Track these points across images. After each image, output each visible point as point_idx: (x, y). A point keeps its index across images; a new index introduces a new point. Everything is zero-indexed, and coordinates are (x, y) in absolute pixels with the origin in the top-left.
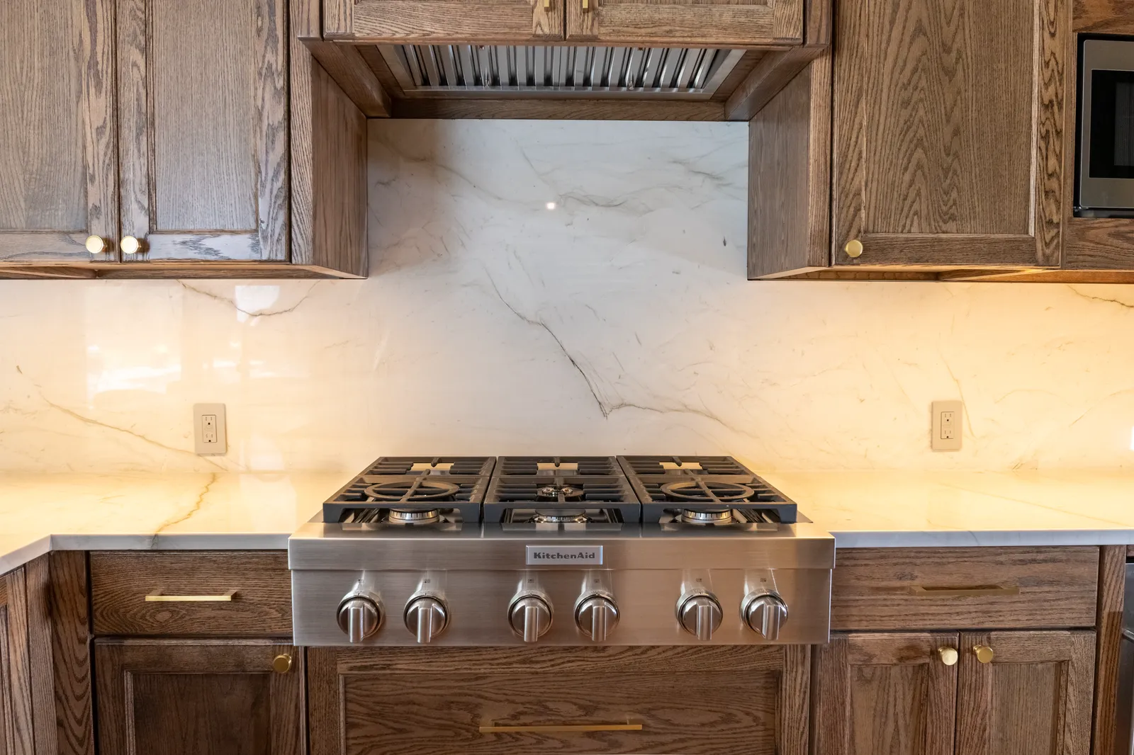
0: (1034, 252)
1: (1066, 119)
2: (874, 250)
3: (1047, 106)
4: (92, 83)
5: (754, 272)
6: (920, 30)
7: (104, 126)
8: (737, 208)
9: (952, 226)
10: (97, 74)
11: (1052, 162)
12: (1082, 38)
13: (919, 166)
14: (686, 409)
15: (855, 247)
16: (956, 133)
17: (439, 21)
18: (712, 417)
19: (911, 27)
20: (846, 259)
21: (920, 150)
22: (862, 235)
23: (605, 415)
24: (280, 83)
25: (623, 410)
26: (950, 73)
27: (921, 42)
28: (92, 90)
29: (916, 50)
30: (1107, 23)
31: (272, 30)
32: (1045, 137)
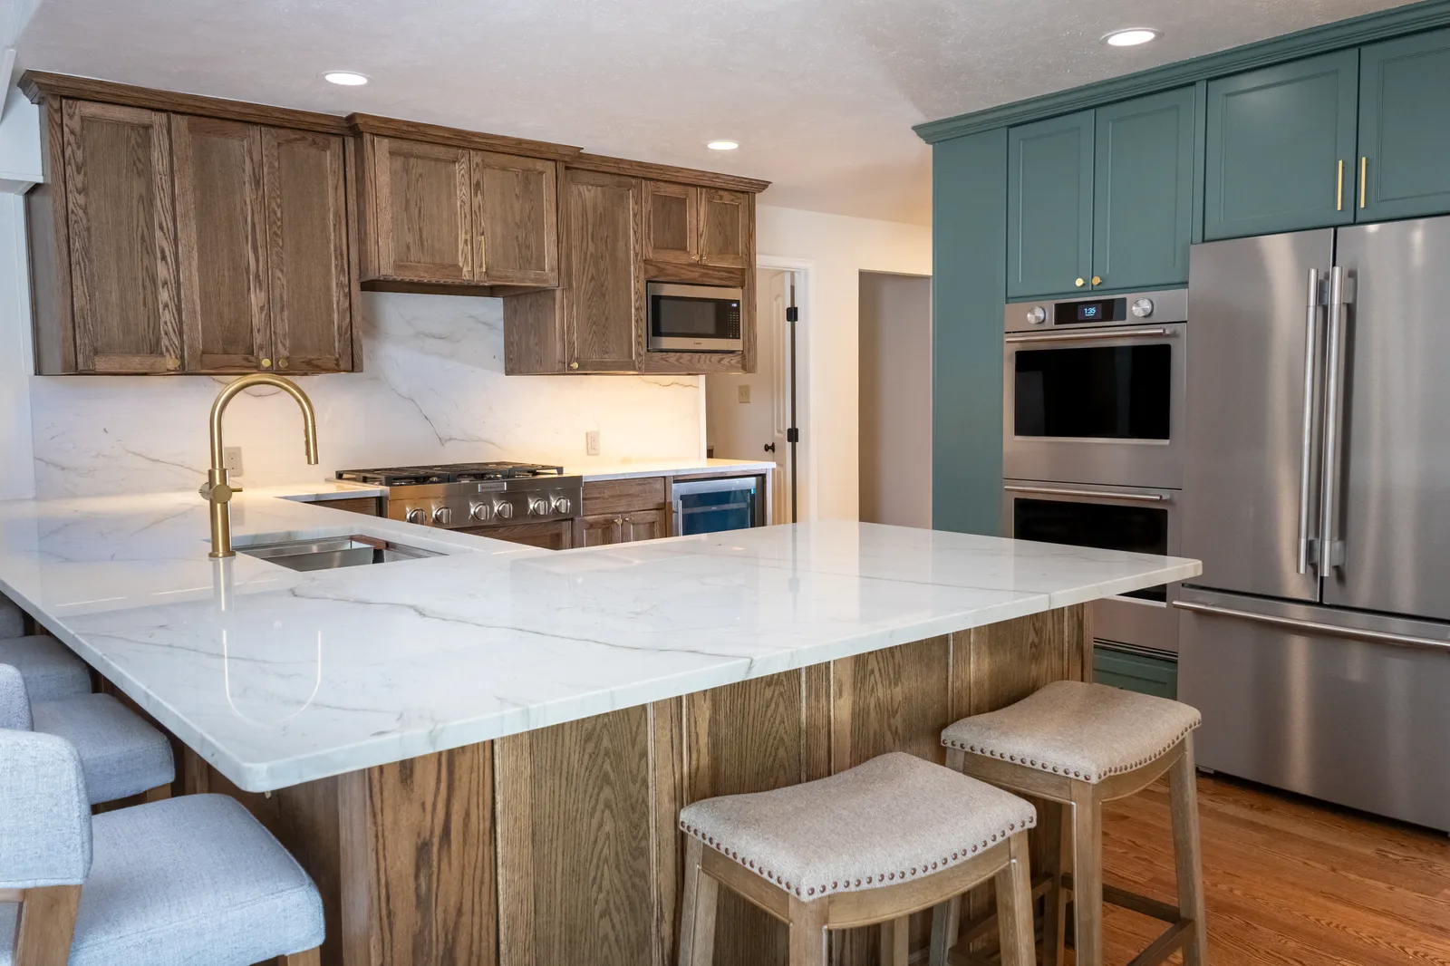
0: (634, 366)
1: (643, 314)
2: (582, 366)
3: (637, 309)
4: (257, 286)
5: (508, 372)
6: (593, 278)
7: (264, 306)
8: (499, 340)
9: (606, 356)
10: (260, 281)
11: (640, 331)
12: (648, 282)
13: (595, 332)
14: (480, 440)
15: (575, 365)
16: (607, 319)
17: (427, 272)
18: (493, 444)
19: (590, 276)
20: (571, 369)
21: (594, 326)
22: (578, 360)
23: (443, 445)
24: (347, 290)
25: (452, 441)
26: (604, 295)
27: (593, 283)
28: (258, 290)
29: (592, 286)
30: (656, 277)
31: (342, 266)
32: (637, 321)
